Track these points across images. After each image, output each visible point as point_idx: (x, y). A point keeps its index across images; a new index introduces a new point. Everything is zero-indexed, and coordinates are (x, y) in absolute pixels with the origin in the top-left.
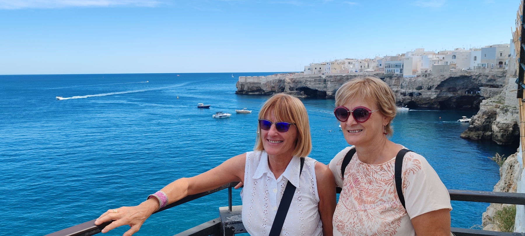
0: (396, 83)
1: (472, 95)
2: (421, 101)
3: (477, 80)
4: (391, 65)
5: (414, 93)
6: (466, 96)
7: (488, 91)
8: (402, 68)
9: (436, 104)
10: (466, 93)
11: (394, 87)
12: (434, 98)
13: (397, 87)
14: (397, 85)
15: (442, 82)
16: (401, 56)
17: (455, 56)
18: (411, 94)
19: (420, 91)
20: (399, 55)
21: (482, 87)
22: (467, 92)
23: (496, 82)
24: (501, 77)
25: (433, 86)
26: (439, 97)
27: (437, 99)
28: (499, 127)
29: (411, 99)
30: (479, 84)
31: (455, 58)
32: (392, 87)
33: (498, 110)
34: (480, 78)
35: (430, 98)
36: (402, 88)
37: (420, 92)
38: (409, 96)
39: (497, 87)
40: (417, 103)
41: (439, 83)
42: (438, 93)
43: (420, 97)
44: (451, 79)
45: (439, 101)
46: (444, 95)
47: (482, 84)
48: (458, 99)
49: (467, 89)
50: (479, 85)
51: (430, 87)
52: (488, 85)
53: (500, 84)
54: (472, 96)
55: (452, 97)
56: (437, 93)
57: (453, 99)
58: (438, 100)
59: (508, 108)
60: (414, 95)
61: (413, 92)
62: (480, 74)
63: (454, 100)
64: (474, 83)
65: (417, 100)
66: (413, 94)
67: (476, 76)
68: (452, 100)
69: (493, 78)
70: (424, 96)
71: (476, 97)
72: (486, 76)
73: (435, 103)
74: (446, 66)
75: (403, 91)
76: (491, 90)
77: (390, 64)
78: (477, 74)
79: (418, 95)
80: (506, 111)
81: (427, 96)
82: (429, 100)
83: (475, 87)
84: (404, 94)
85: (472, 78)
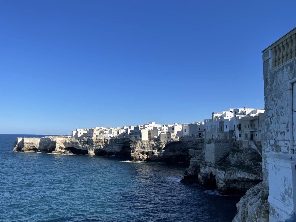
0: (137, 145)
3: (187, 144)
4: (134, 132)
6: (181, 155)
7: (193, 152)
8: (141, 135)
15: (166, 145)
17: (174, 128)
18: (147, 153)
21: (190, 149)
22: (181, 152)
23: (198, 146)
24: (200, 143)
25: (161, 147)
27: (164, 157)
28: (202, 176)
29: (147, 157)
30: (188, 147)
31: (174, 130)
33: (201, 165)
34: (189, 143)
36: (141, 149)
37: (153, 152)
39: (198, 149)
40: (151, 159)
44: (172, 143)
46: (168, 154)
47: (190, 147)
48: (176, 157)
49: (181, 150)
51: (159, 148)
52: (193, 148)
53: (201, 147)
54: (184, 155)
55: (172, 156)
59: (207, 163)
62: (188, 140)
63: (174, 158)
64: (185, 146)
65: (151, 157)
66: (149, 153)
67: (186, 142)
69: (196, 143)
70: (155, 155)
71: (187, 156)
72: (192, 142)
76: (195, 151)
79: (152, 154)
80: (206, 165)
82: (159, 157)
83: (186, 149)
84: (143, 153)
85: (184, 143)
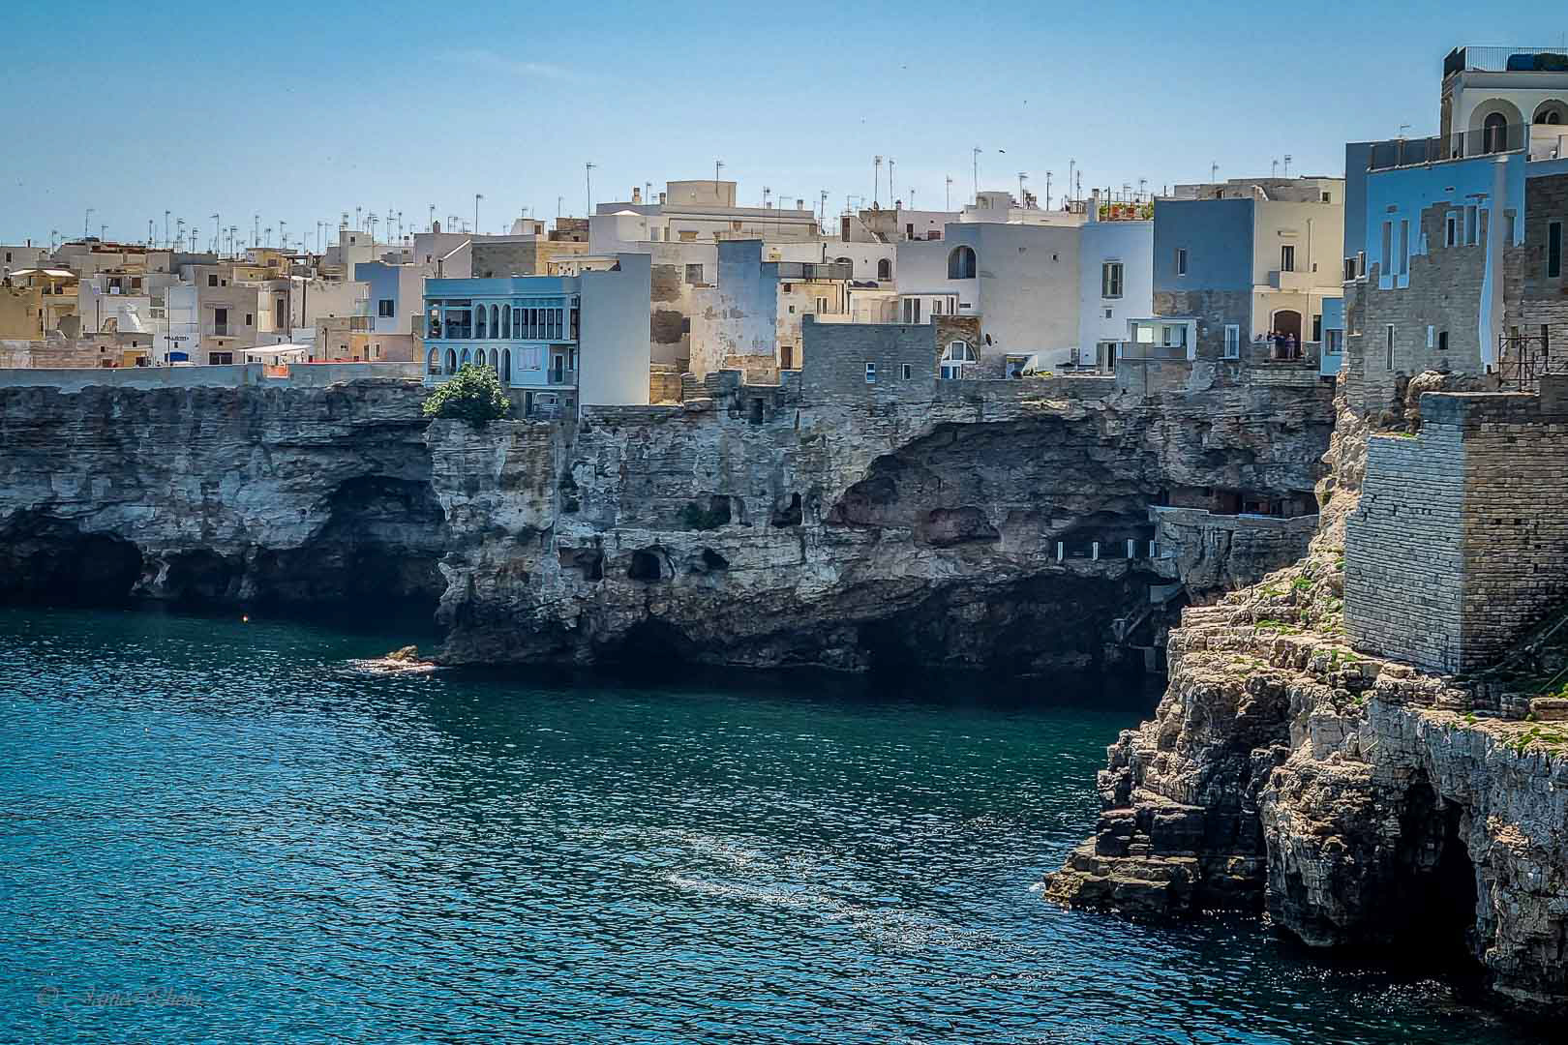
0: (521, 467)
1: (1100, 567)
2: (717, 618)
3: (1129, 451)
4: (482, 309)
5: (668, 551)
6: (1054, 575)
7: (1210, 539)
8: (567, 338)
9: (838, 645)
10: (1052, 552)
11: (509, 496)
12: (825, 598)
13: (532, 504)
14: (528, 485)
15: (881, 459)
16: (554, 236)
17: (970, 255)
18: (646, 565)
19: (709, 538)
20: (538, 229)
21: (1166, 504)
22: (1060, 544)
23: (1259, 472)
24: (1291, 431)
25: (816, 492)
26: (862, 586)
27: (847, 604)
29: (647, 605)
30: (1143, 479)
31: (970, 274)
32: (493, 500)
33: (1297, 684)
34: (1155, 437)
35: (792, 589)
36: (571, 508)
37: (712, 545)
38: (632, 574)
39: (1269, 504)
40: (691, 633)
41: (857, 470)
42: (852, 554)
43: (710, 581)
44: (946, 438)
45: (857, 615)
46: (900, 571)
47: (1168, 481)
48: (995, 597)
49: (1059, 525)
50: (1145, 488)
51: (789, 500)
52: (1207, 491)
53: (1293, 483)
54: (1097, 581)
55: (953, 584)
56: (839, 552)
57: (960, 605)
58: (852, 610)
60: (664, 564)
61: (656, 547)
62: (1149, 401)
63: (973, 612)
64: (1107, 471)
65: (691, 612)
66: (661, 557)
67: (1123, 417)
68: (953, 612)
69: (1237, 441)
70: (745, 579)
71: (1126, 588)
72: (1190, 419)
73: (834, 637)
74: (903, 329)
75: (577, 531)
76: (1231, 533)
77: (468, 303)
78: (1126, 405)
79: (694, 570)
81: (769, 578)
82: (784, 612)
83: (1118, 508)
84: (591, 564)
85: (1094, 435)
